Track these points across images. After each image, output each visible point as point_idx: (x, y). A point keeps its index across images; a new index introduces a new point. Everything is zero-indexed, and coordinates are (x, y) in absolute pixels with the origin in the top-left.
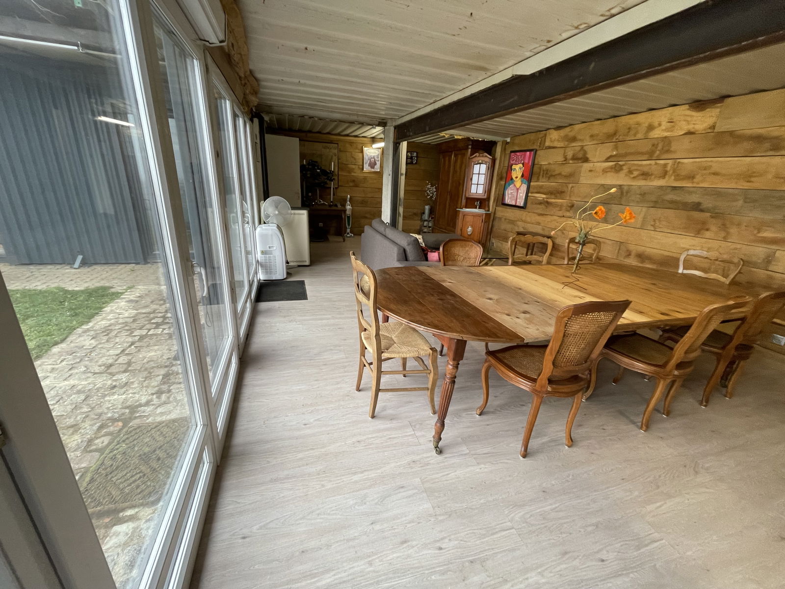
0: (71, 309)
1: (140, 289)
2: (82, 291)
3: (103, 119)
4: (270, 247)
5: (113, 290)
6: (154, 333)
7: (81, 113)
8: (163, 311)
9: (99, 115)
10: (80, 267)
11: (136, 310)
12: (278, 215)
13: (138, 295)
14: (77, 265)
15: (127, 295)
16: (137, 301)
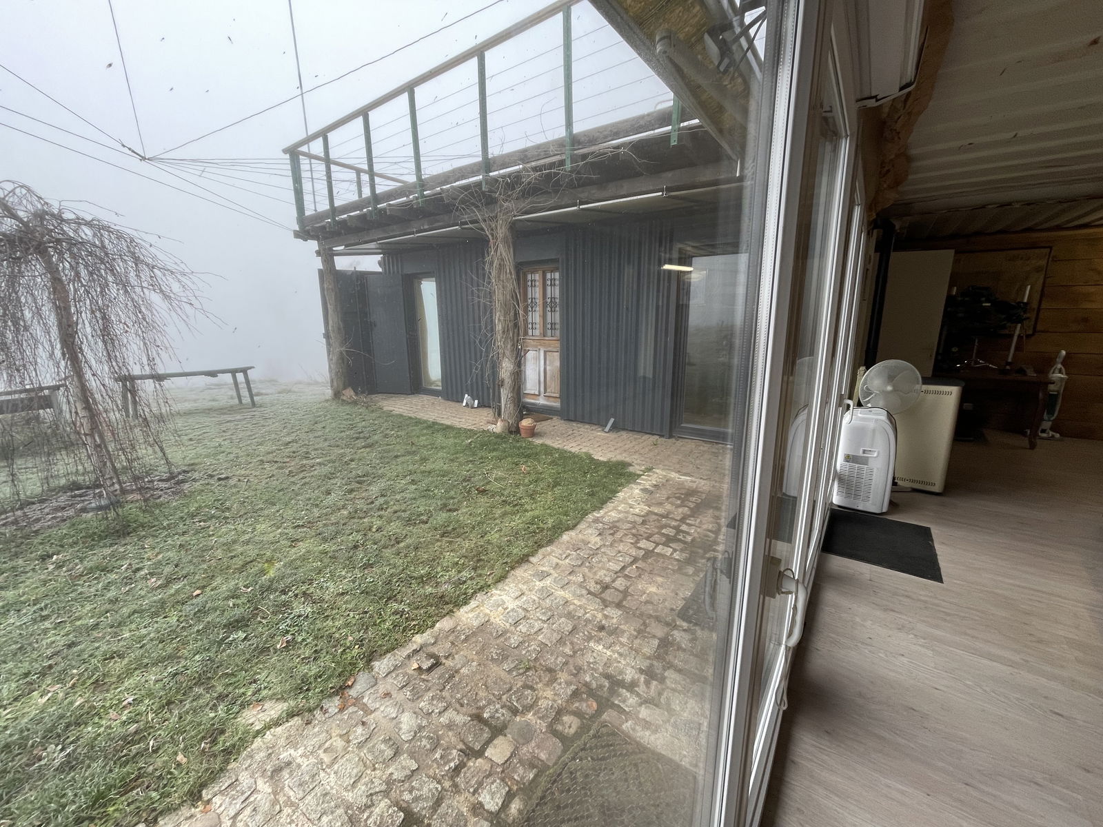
0: (590, 486)
1: (659, 474)
2: (605, 463)
3: (667, 267)
4: (864, 452)
5: (631, 469)
6: (663, 552)
7: (649, 264)
8: (678, 518)
9: (665, 263)
10: (610, 430)
11: (649, 506)
12: (891, 392)
13: (655, 483)
14: (607, 429)
15: (643, 480)
16: (652, 492)
